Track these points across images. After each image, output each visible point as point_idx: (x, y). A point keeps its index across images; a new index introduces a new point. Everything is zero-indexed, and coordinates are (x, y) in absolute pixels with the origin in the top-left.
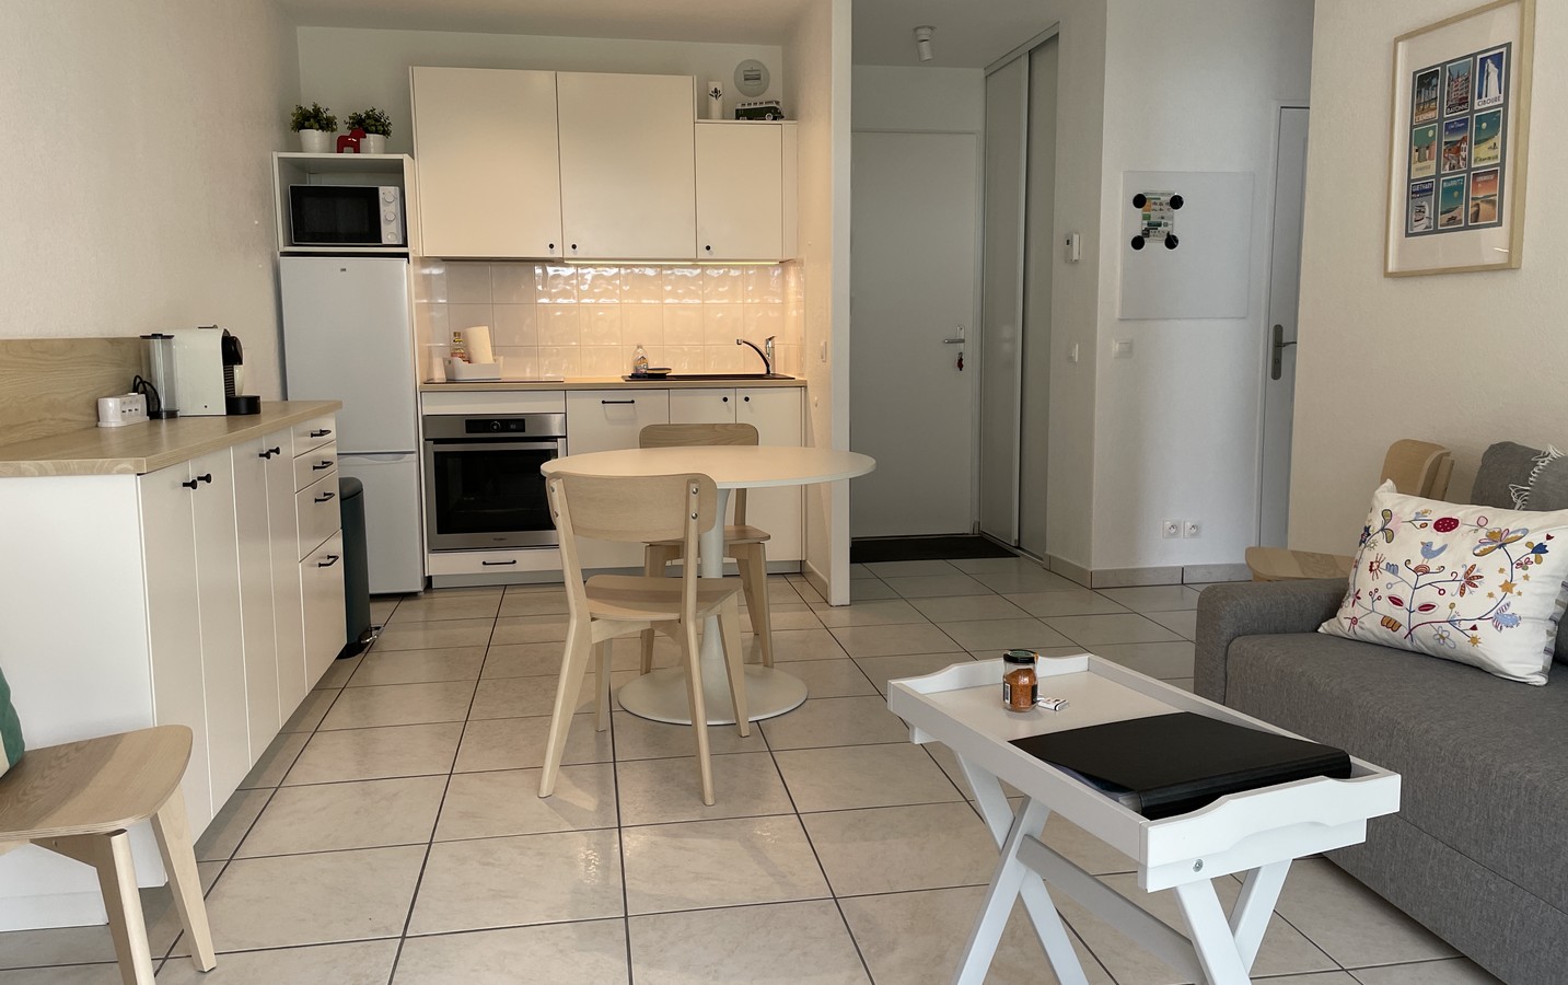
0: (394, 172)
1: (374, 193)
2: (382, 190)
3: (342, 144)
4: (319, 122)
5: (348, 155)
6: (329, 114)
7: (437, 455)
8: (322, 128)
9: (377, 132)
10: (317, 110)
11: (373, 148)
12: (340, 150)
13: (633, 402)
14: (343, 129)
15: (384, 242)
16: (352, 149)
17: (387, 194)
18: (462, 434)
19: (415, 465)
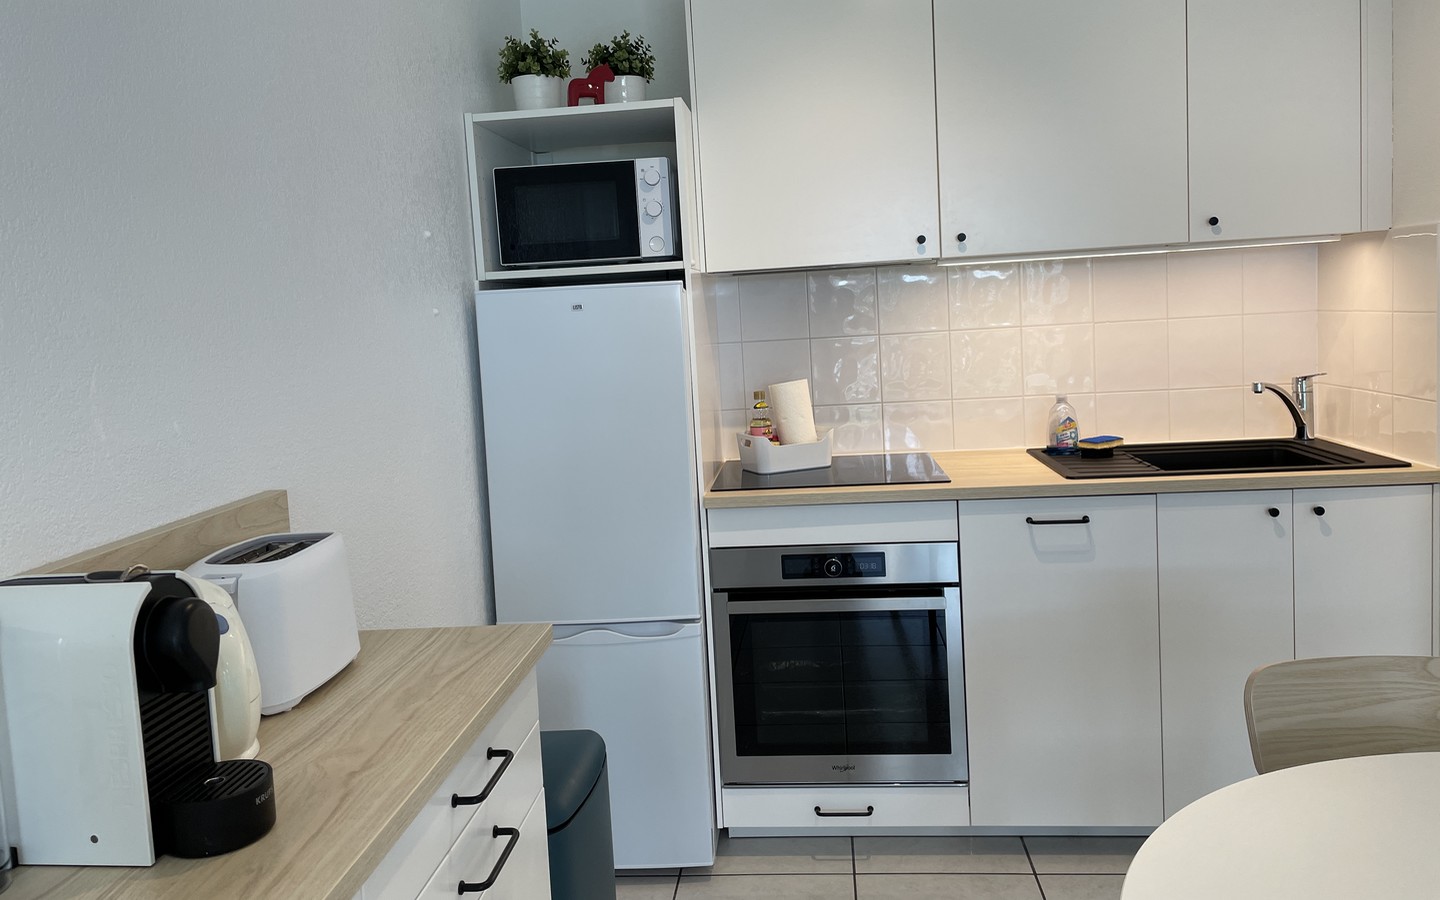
0: (659, 134)
1: (628, 169)
2: (641, 165)
3: (577, 93)
4: (540, 60)
5: (587, 108)
6: (558, 47)
7: (737, 622)
8: (544, 70)
9: (631, 72)
10: (538, 43)
11: (626, 96)
12: (573, 102)
13: (1085, 520)
14: (578, 71)
15: (645, 253)
16: (592, 100)
17: (649, 170)
18: (777, 580)
19: (699, 641)
